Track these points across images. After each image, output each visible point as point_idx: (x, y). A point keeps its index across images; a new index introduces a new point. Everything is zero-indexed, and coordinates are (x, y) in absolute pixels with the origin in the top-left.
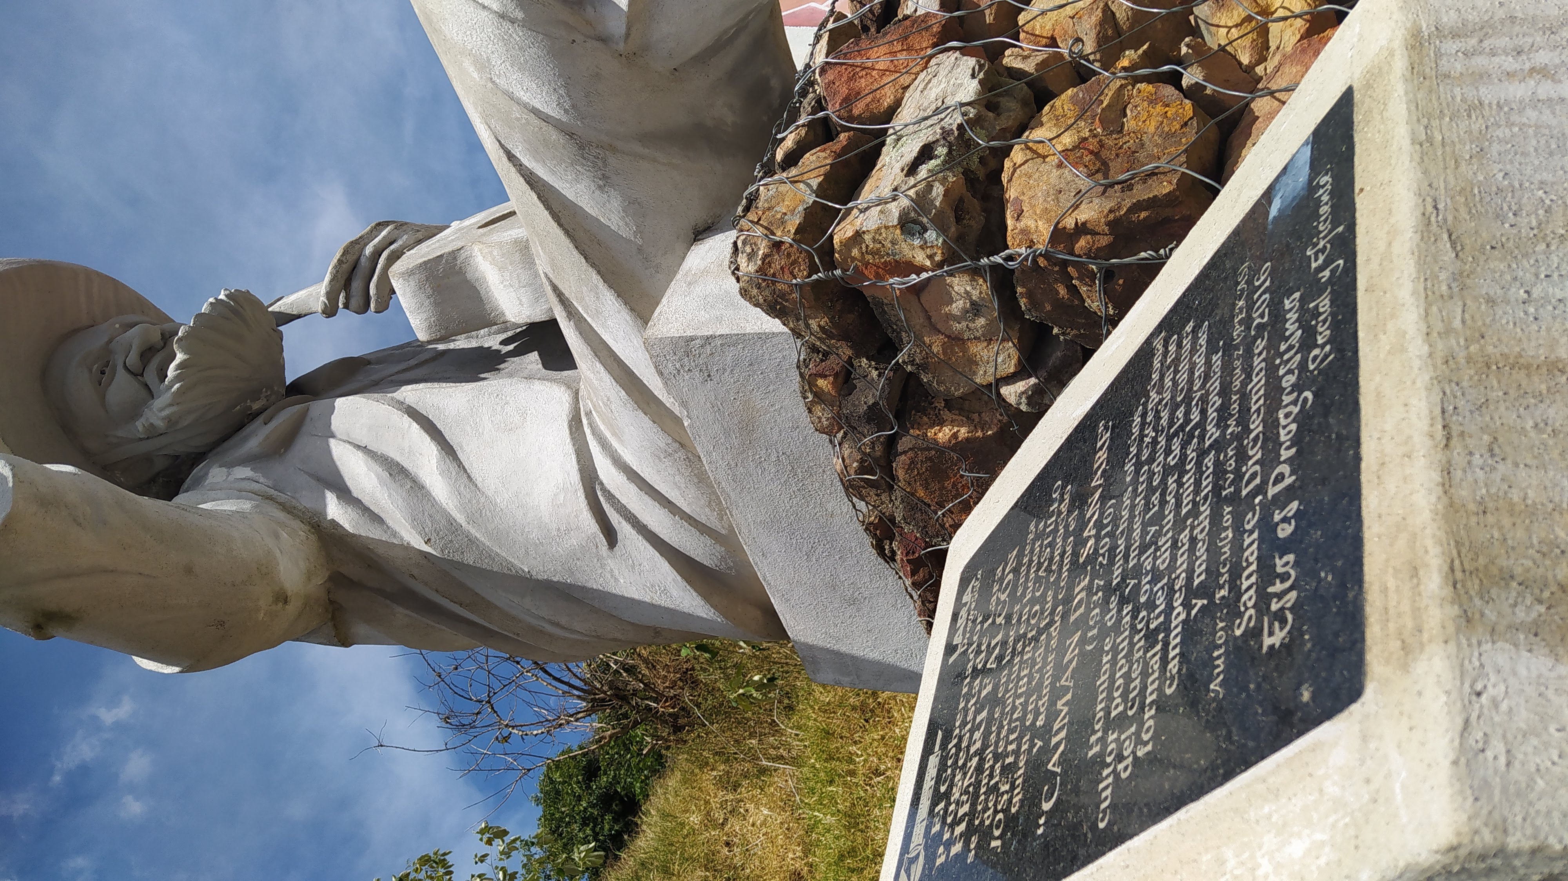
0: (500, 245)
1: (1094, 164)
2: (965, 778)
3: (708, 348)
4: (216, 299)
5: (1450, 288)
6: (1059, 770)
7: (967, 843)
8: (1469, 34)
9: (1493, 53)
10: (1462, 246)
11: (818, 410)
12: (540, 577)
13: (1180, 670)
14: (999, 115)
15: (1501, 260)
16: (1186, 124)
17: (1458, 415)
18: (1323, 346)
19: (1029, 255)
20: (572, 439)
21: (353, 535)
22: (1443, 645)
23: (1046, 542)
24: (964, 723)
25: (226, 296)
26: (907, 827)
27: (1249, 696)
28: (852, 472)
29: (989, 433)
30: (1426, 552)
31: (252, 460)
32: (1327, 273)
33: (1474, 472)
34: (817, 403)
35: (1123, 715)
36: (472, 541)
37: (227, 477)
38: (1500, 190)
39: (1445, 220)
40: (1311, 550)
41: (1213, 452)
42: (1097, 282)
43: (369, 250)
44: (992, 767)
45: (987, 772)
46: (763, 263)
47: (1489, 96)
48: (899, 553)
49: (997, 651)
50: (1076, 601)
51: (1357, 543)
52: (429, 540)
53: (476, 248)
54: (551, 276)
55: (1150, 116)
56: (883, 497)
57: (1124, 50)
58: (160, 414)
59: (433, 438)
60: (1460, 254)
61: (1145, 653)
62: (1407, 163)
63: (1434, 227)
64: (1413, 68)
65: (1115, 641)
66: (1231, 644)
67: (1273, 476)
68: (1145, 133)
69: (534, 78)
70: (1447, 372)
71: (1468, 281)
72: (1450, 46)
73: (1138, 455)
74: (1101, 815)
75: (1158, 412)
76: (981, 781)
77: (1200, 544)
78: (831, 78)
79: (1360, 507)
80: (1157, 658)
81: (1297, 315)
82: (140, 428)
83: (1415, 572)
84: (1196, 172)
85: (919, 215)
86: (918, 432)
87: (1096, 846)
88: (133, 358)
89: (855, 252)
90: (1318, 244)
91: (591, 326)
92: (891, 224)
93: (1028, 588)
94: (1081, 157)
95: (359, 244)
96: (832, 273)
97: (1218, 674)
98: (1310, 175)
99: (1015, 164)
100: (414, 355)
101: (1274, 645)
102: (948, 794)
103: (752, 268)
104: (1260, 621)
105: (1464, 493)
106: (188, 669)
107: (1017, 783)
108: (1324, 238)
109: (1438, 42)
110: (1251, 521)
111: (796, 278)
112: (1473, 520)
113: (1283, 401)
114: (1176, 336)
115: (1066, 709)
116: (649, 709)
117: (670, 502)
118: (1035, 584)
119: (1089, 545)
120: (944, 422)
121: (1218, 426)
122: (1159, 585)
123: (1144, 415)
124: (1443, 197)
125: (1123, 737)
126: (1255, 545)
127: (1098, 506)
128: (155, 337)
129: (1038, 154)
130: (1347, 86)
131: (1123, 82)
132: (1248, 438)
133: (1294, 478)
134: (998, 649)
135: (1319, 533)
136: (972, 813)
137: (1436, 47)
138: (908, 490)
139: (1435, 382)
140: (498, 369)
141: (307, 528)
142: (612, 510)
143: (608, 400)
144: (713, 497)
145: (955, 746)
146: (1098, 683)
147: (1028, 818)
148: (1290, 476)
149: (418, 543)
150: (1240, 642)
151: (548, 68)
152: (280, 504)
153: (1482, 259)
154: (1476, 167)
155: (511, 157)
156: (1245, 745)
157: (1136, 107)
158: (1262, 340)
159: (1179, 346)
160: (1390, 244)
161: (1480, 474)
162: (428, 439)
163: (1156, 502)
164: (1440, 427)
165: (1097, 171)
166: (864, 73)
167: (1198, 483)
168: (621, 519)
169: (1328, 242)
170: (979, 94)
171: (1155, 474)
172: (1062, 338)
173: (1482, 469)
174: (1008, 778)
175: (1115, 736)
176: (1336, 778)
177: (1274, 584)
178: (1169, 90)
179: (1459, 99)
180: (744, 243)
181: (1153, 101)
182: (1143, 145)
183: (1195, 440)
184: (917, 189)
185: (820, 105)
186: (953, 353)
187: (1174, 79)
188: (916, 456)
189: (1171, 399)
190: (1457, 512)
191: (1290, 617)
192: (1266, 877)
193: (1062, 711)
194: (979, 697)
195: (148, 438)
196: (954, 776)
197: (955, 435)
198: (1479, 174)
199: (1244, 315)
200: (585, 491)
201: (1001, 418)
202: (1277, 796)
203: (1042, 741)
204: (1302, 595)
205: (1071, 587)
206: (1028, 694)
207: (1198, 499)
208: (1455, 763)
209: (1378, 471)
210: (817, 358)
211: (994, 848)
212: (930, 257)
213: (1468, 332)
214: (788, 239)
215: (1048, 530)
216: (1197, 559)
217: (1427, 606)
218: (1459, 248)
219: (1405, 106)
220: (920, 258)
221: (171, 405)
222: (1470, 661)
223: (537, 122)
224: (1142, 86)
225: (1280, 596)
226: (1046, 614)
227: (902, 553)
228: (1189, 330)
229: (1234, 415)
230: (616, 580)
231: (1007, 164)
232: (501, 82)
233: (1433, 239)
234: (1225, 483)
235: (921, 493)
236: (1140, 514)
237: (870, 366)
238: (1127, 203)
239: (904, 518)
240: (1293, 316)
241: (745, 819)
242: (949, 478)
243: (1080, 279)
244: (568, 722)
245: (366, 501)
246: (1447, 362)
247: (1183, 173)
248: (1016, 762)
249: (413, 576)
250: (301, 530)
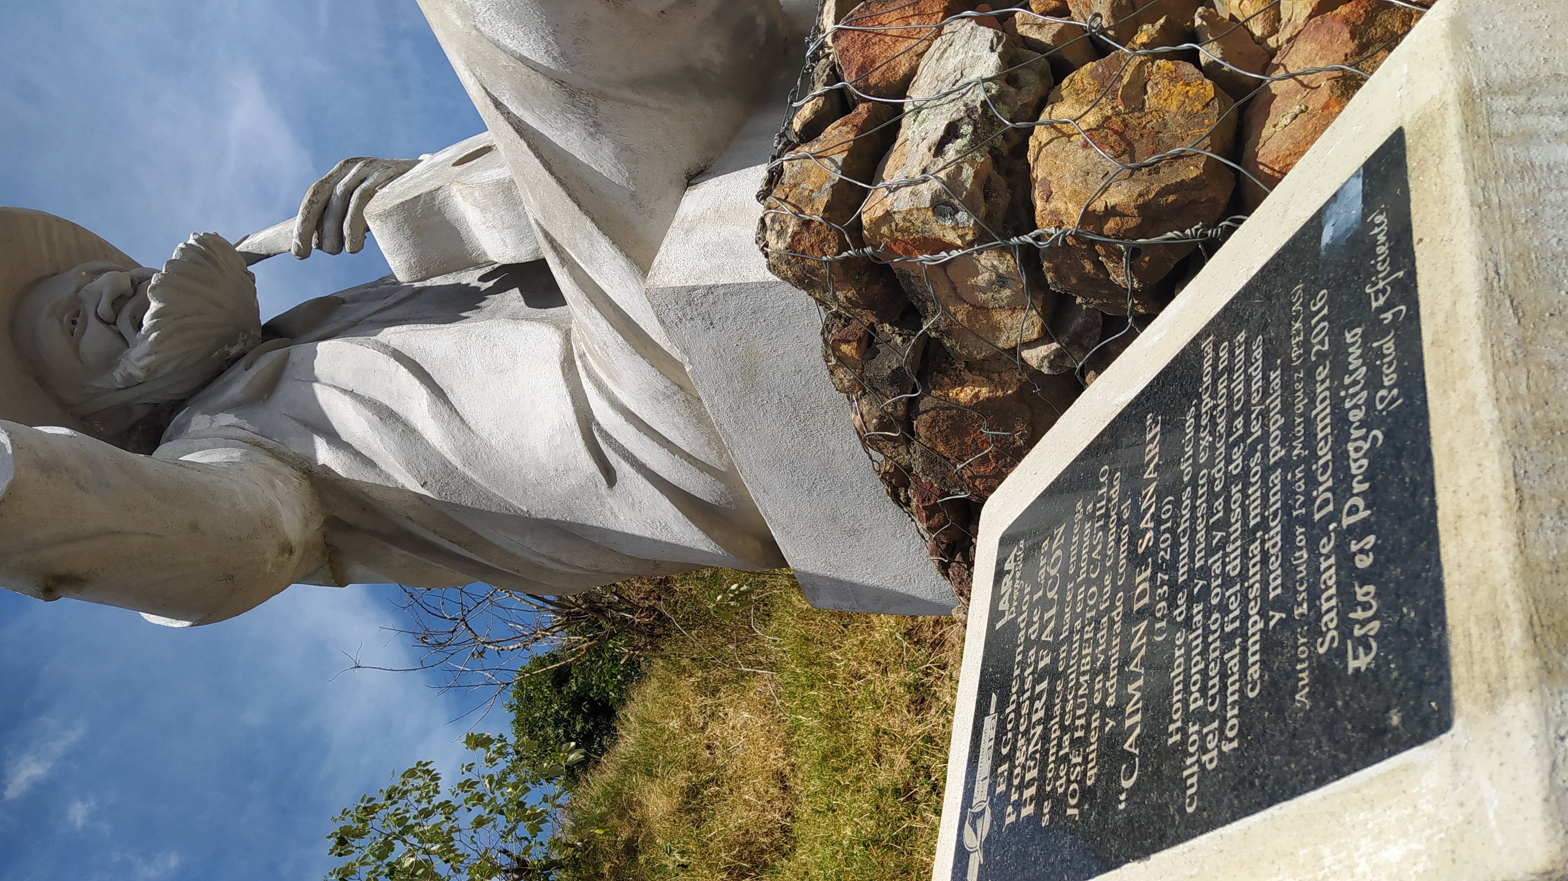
0: (481, 186)
1: (1119, 144)
2: (1029, 744)
3: (711, 297)
4: (186, 244)
5: (1515, 354)
6: (1137, 752)
7: (1039, 807)
8: (1517, 90)
9: (1541, 113)
10: (1523, 312)
11: (840, 373)
12: (539, 517)
13: (1261, 677)
14: (1019, 88)
15: (1560, 327)
16: (1208, 104)
17: (1528, 478)
18: (1390, 389)
19: (1059, 236)
20: (566, 380)
21: (347, 480)
22: (1528, 693)
23: (1097, 525)
24: (1021, 691)
25: (196, 240)
26: (966, 783)
27: (1336, 711)
28: (871, 428)
29: (1009, 392)
30: (1507, 606)
31: (233, 407)
32: (1388, 316)
33: (1546, 533)
34: (839, 366)
35: (1202, 710)
36: (468, 483)
37: (211, 424)
38: (1555, 256)
39: (1506, 285)
40: (1392, 585)
41: (1280, 470)
42: (1124, 259)
43: (339, 188)
44: (1060, 739)
45: (1055, 742)
46: (793, 240)
47: (1540, 157)
48: (915, 500)
49: (1052, 625)
50: (1138, 590)
51: (1438, 586)
52: (425, 483)
53: (455, 189)
54: (541, 222)
55: (1171, 95)
56: (900, 449)
57: (1142, 24)
58: (137, 364)
59: (422, 381)
60: (1522, 320)
61: (1222, 654)
62: (1467, 225)
63: (1497, 293)
64: (1467, 126)
65: (1187, 637)
66: (1314, 660)
67: (1347, 507)
68: (1168, 112)
69: (521, 26)
70: (1517, 437)
71: (1530, 348)
72: (1501, 104)
73: (1195, 456)
74: (1188, 801)
75: (1213, 417)
76: (1048, 749)
77: (1273, 559)
78: (845, 45)
79: (1438, 554)
80: (1236, 660)
81: (1360, 351)
82: (119, 379)
83: (1497, 624)
84: (1218, 155)
85: (951, 197)
86: (940, 393)
87: (1186, 828)
88: (104, 307)
89: (884, 230)
90: (1377, 284)
91: (585, 272)
92: (923, 206)
93: (1082, 568)
94: (1106, 137)
95: (330, 181)
96: (863, 251)
97: (1304, 687)
98: (1363, 210)
99: (1040, 143)
100: (390, 293)
101: (1359, 668)
102: (1011, 757)
103: (781, 245)
104: (1343, 643)
105: (1538, 553)
106: (197, 623)
107: (1090, 757)
108: (1384, 279)
109: (1489, 99)
110: (1327, 546)
111: (826, 255)
112: (1548, 578)
113: (1351, 434)
114: (1226, 343)
115: (1138, 695)
116: (624, 620)
117: (669, 442)
118: (1088, 565)
119: (1147, 537)
120: (965, 382)
121: (1282, 444)
122: (1231, 591)
123: (1198, 417)
124: (1503, 262)
125: (1205, 730)
126: (1333, 570)
127: (1154, 499)
128: (126, 284)
129: (1062, 132)
130: (1398, 126)
131: (1143, 58)
132: (1316, 463)
133: (1368, 512)
134: (1053, 622)
135: (1399, 570)
136: (1041, 779)
137: (1487, 104)
138: (928, 445)
139: (1506, 446)
140: (479, 307)
141: (299, 474)
142: (610, 450)
143: (605, 344)
144: (713, 437)
145: (1013, 711)
146: (1172, 675)
147: (1107, 792)
148: (1365, 510)
149: (413, 486)
150: (1324, 660)
151: (535, 16)
152: (269, 450)
153: (1543, 325)
154: (1531, 232)
155: (498, 105)
156: (1335, 756)
157: (1156, 84)
158: (1324, 368)
159: (1232, 353)
160: (1455, 303)
161: (1551, 535)
162: (417, 382)
163: (1220, 508)
164: (1513, 490)
165: (1123, 153)
166: (877, 39)
167: (1265, 498)
168: (620, 459)
169: (1388, 284)
170: (1000, 68)
171: (1215, 480)
172: (1084, 307)
173: (1552, 531)
174: (1079, 751)
175: (1196, 728)
176: (1429, 797)
177: (1356, 611)
178: (1188, 68)
179: (1511, 159)
180: (773, 220)
181: (1173, 79)
182: (1166, 125)
183: (1258, 454)
184: (947, 171)
185: (835, 75)
186: (977, 320)
187: (1192, 57)
188: (938, 414)
189: (1227, 407)
190: (1533, 570)
191: (1374, 645)
192: (1364, 876)
193: (1134, 695)
194: (1036, 668)
195: (126, 388)
196: (1017, 740)
197: (976, 395)
198: (1535, 239)
199: (1301, 338)
200: (582, 432)
201: (1020, 377)
202: (1372, 806)
203: (1114, 720)
204: (1386, 626)
205: (1131, 577)
206: (1094, 673)
207: (1266, 514)
208: (1546, 800)
209: (1456, 522)
210: (840, 323)
211: (1071, 815)
212: (961, 237)
213: (1533, 399)
214: (817, 218)
215: (1098, 513)
216: (1271, 572)
217: (1510, 657)
218: (1520, 314)
219: (1462, 165)
220: (951, 237)
221: (148, 355)
222: (1553, 709)
223: (524, 70)
224: (1161, 62)
225: (1363, 623)
226: (1105, 597)
227: (918, 500)
228: (1242, 340)
229: (1300, 437)
230: (616, 517)
231: (1032, 142)
232: (486, 29)
233: (1496, 305)
234: (1295, 504)
235: (941, 448)
236: (1202, 516)
237: (894, 332)
238: (1156, 188)
239: (923, 471)
240: (1355, 352)
241: (725, 723)
242: (969, 434)
243: (1107, 256)
244: (544, 636)
245: (357, 445)
246: (1516, 427)
247: (1208, 157)
248: (1087, 737)
249: (409, 518)
250: (294, 477)
